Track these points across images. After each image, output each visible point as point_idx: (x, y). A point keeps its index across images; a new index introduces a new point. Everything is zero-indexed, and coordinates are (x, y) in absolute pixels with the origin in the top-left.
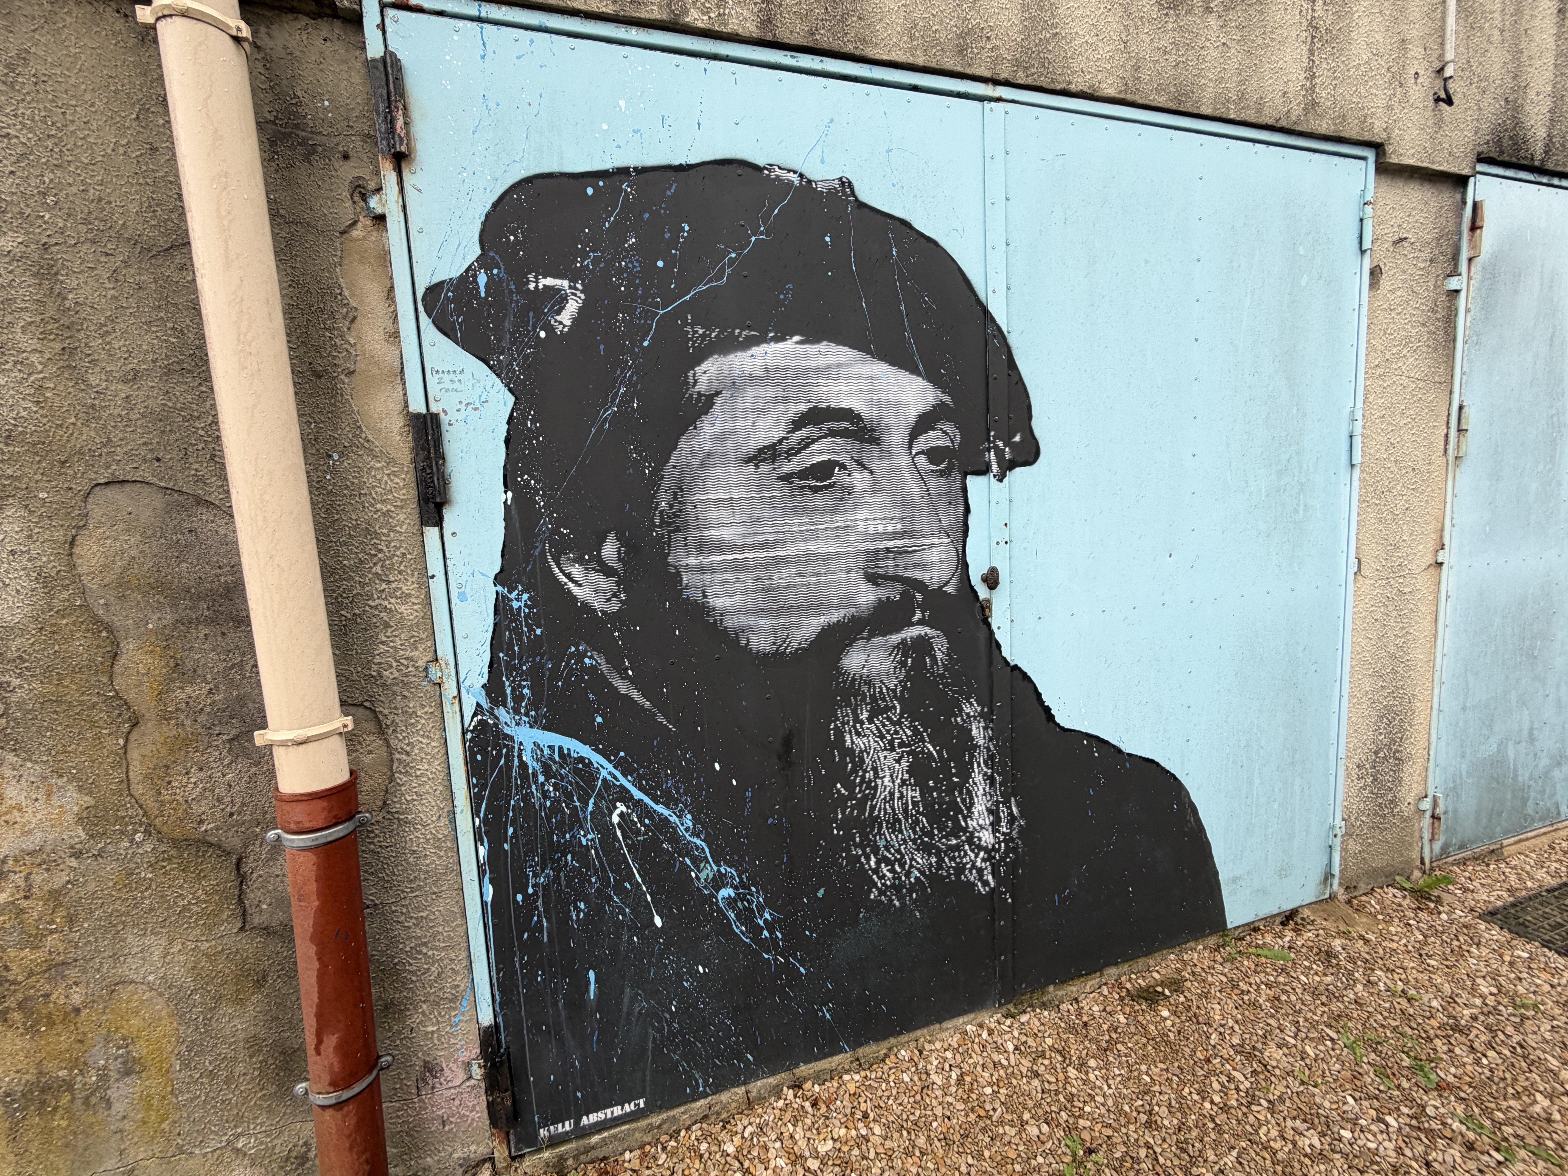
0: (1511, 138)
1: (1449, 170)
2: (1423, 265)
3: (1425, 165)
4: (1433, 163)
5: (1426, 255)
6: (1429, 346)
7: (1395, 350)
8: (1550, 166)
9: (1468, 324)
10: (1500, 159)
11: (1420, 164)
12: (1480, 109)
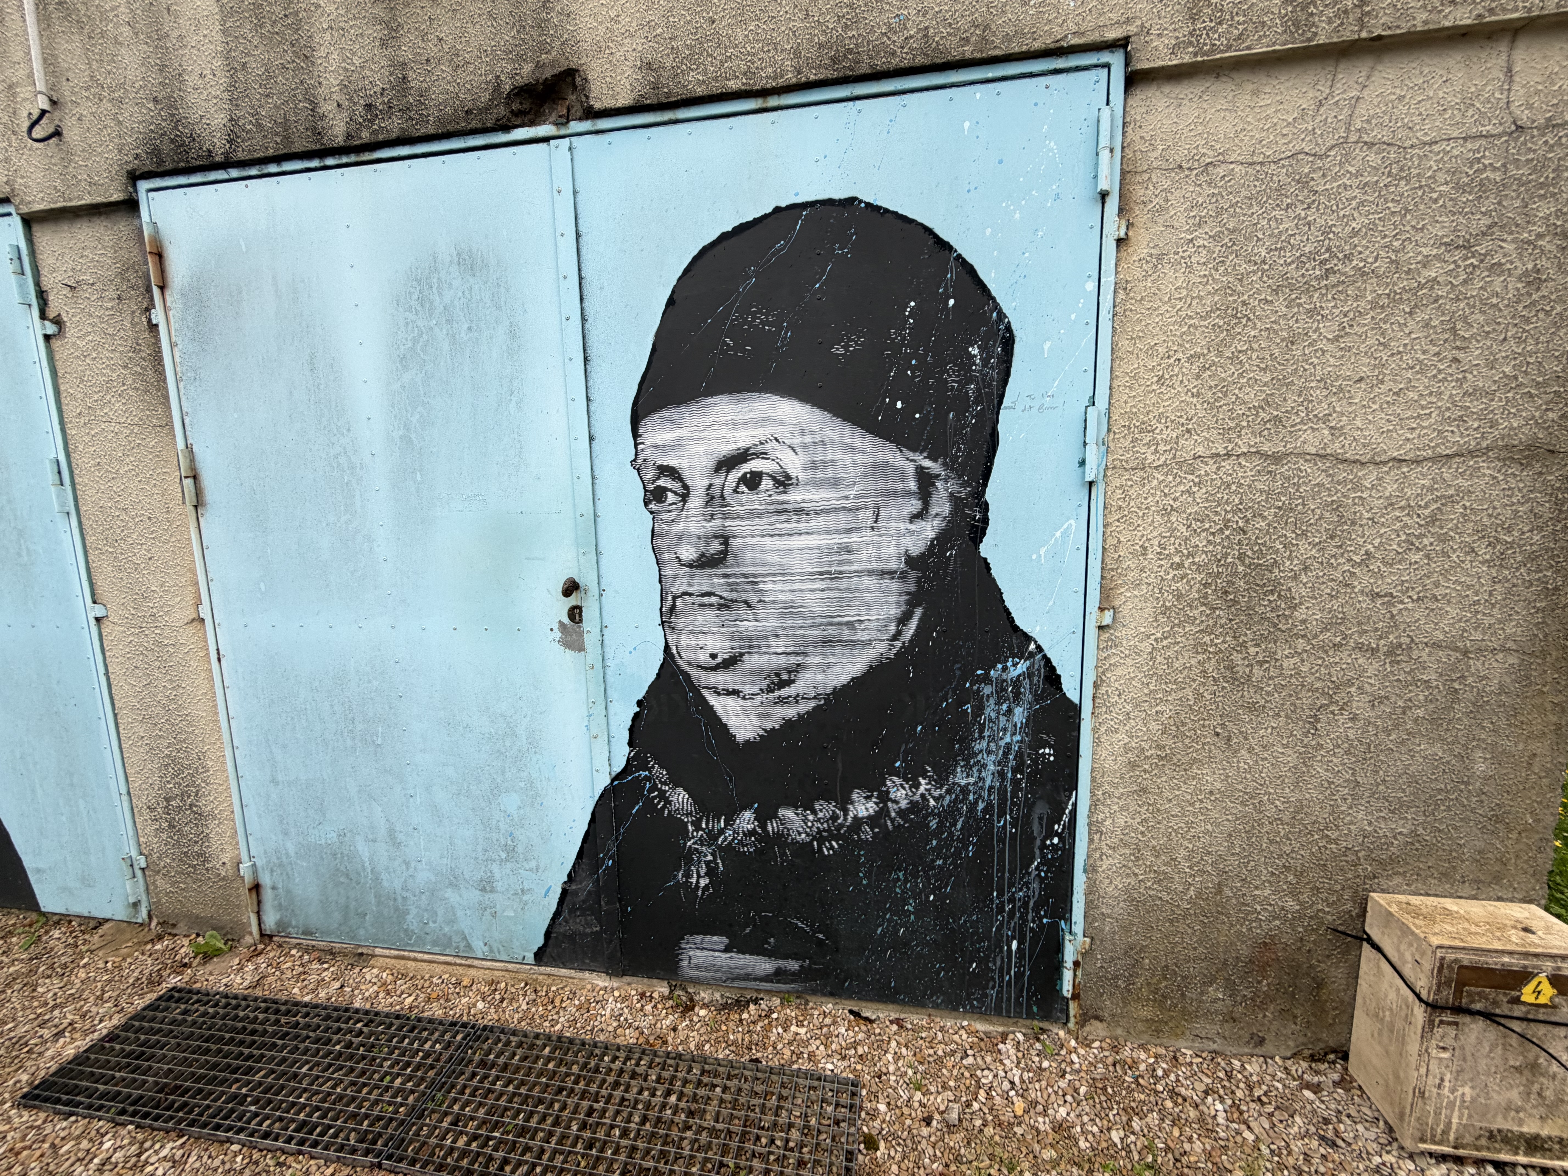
0: (172, 141)
1: (94, 202)
2: (110, 305)
3: (59, 205)
4: (71, 200)
5: (111, 293)
6: (137, 389)
7: (96, 397)
8: (241, 155)
9: (177, 360)
10: (161, 169)
11: (53, 206)
12: (120, 123)
